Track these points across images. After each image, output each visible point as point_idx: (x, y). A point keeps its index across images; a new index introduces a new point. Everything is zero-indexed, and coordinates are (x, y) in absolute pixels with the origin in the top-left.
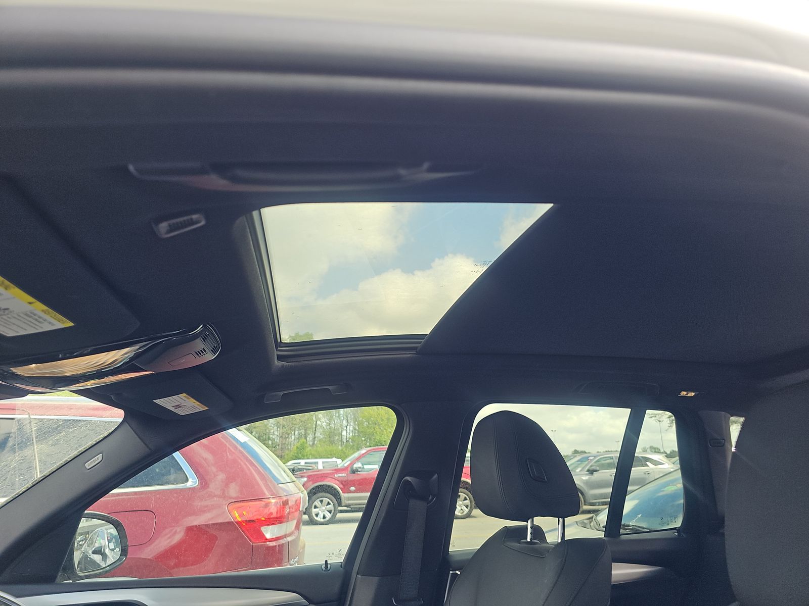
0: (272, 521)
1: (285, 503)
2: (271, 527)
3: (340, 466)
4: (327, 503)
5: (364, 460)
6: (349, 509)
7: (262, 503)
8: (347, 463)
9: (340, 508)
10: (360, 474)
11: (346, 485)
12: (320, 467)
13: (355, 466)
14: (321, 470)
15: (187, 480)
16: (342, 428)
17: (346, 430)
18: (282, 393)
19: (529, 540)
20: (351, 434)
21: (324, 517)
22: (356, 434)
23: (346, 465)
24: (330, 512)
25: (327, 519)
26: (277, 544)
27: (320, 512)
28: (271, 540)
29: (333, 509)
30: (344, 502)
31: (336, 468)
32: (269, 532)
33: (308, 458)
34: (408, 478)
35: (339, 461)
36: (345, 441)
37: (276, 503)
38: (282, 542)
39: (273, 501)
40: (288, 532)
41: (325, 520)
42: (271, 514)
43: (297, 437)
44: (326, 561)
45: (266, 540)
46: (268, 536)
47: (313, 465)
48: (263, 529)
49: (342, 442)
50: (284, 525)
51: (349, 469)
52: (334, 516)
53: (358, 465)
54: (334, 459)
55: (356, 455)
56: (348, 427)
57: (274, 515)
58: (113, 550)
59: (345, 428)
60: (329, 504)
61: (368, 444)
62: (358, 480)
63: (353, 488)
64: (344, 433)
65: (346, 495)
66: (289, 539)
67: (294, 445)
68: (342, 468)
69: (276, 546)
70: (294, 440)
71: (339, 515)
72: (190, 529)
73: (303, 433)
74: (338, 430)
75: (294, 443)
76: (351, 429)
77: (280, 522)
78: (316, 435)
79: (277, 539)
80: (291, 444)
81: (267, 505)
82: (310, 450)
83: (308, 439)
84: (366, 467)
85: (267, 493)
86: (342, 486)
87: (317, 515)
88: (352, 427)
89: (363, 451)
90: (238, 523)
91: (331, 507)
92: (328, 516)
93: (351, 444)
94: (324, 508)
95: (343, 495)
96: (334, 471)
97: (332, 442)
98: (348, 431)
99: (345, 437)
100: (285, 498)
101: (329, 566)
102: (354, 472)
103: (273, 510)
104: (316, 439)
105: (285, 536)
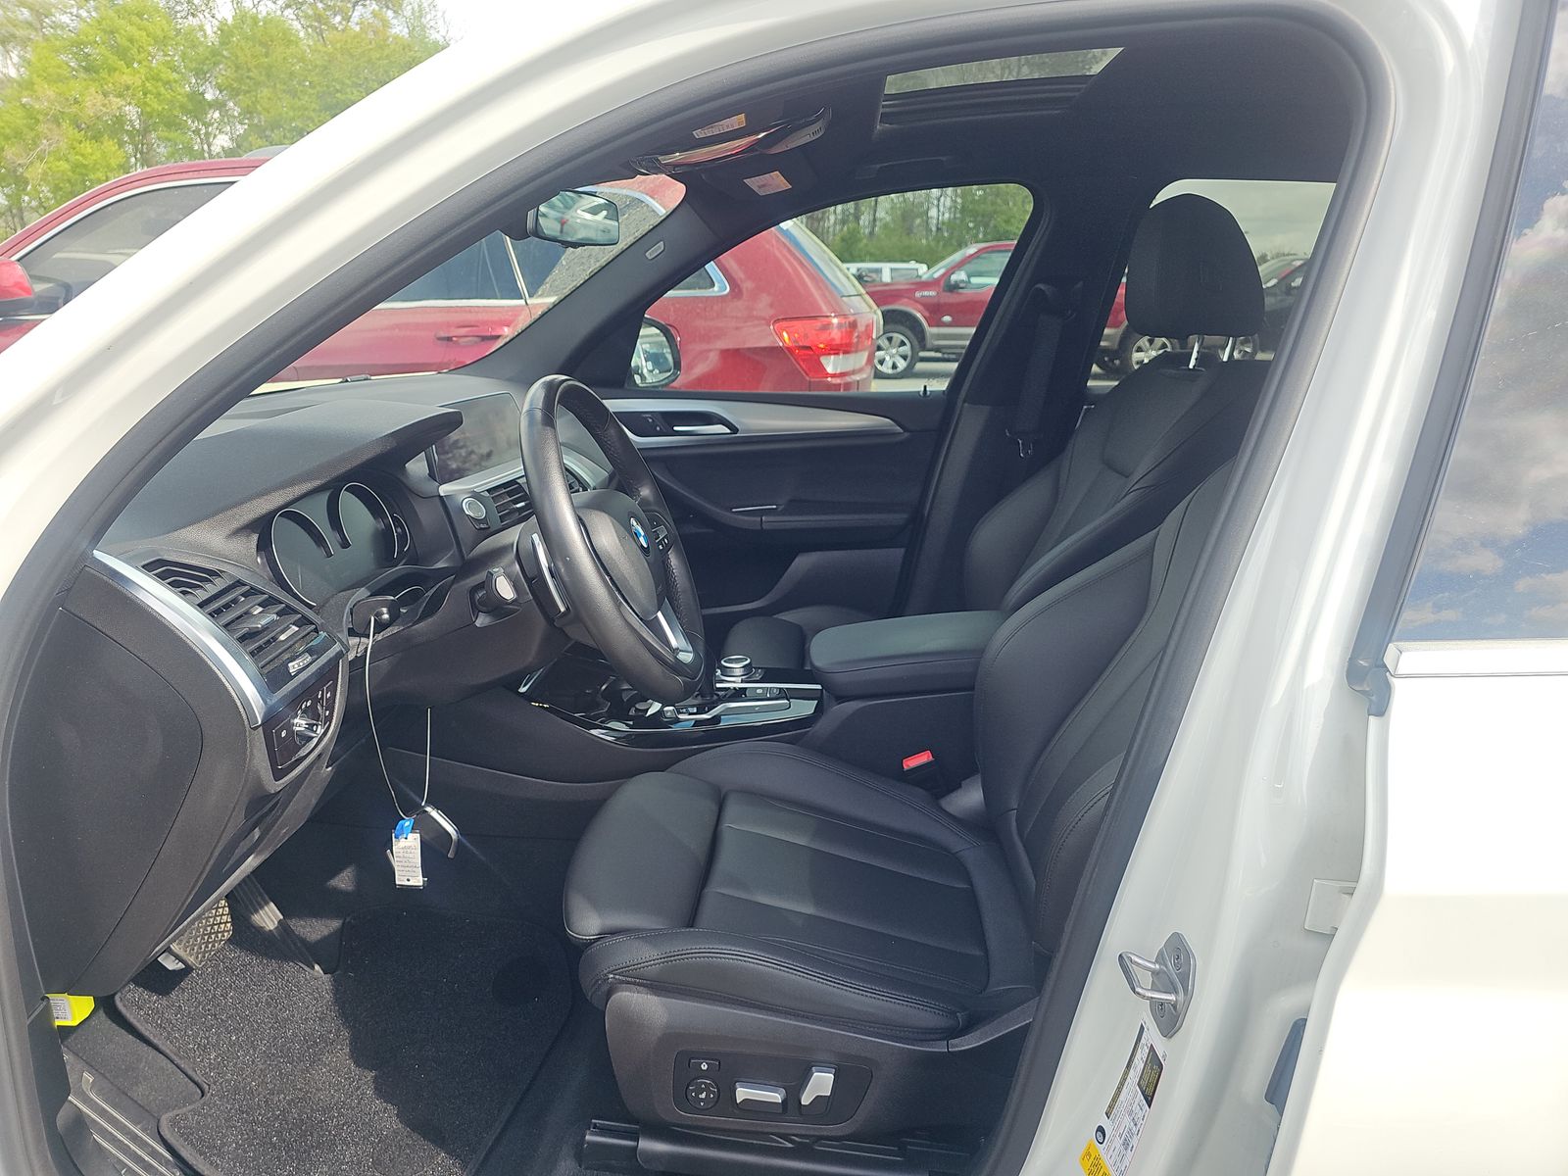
0: (834, 349)
1: (853, 325)
2: (832, 357)
3: (925, 278)
4: (899, 341)
5: (972, 267)
6: (939, 355)
7: (818, 324)
8: (938, 271)
9: (922, 354)
10: (961, 294)
11: (935, 311)
12: (886, 277)
13: (954, 278)
14: (887, 284)
15: (713, 285)
16: (928, 201)
17: (938, 206)
18: (878, 166)
19: (1191, 366)
20: (947, 215)
21: (894, 367)
22: (958, 215)
23: (936, 276)
24: (905, 358)
25: (899, 370)
26: (842, 382)
27: (888, 358)
28: (834, 376)
29: (909, 353)
30: (931, 342)
31: (918, 280)
32: (831, 364)
33: (862, 261)
34: (1041, 286)
35: (923, 268)
36: (934, 229)
37: (840, 325)
38: (848, 379)
39: (835, 321)
40: (858, 367)
41: (895, 371)
42: (833, 339)
43: (839, 217)
44: (925, 387)
45: (827, 375)
46: (830, 370)
47: (874, 275)
48: (824, 360)
49: (927, 230)
50: (852, 357)
51: (942, 283)
52: (910, 367)
53: (959, 276)
54: (913, 265)
55: (957, 256)
56: (942, 199)
57: (838, 342)
58: (651, 371)
59: (935, 202)
60: (903, 344)
61: (981, 236)
62: (958, 304)
63: (947, 319)
64: (933, 213)
65: (935, 330)
66: (857, 377)
67: (834, 235)
68: (930, 280)
69: (840, 384)
70: (835, 222)
71: (920, 366)
72: (726, 354)
73: (852, 211)
74: (922, 206)
75: (834, 230)
76: (948, 203)
77: (846, 352)
78: (877, 215)
79: (842, 375)
80: (828, 232)
81: (827, 327)
82: (866, 245)
83: (861, 222)
84: (974, 280)
85: (824, 308)
86: (927, 314)
87: (881, 362)
88: (949, 199)
89: (972, 250)
90: (788, 349)
91: (906, 349)
92: (902, 364)
93: (946, 234)
94: (894, 351)
95: (930, 331)
96: (913, 287)
97: (909, 231)
98: (941, 209)
99: (935, 221)
100: (852, 319)
101: (928, 393)
102: (954, 288)
103: (836, 335)
104: (878, 223)
105: (854, 372)
